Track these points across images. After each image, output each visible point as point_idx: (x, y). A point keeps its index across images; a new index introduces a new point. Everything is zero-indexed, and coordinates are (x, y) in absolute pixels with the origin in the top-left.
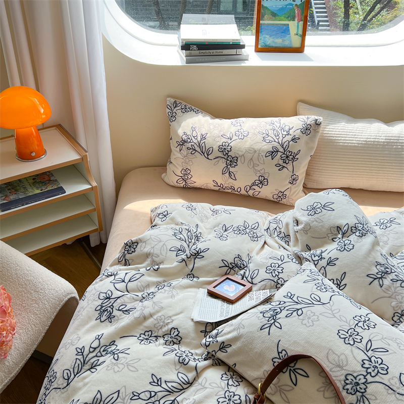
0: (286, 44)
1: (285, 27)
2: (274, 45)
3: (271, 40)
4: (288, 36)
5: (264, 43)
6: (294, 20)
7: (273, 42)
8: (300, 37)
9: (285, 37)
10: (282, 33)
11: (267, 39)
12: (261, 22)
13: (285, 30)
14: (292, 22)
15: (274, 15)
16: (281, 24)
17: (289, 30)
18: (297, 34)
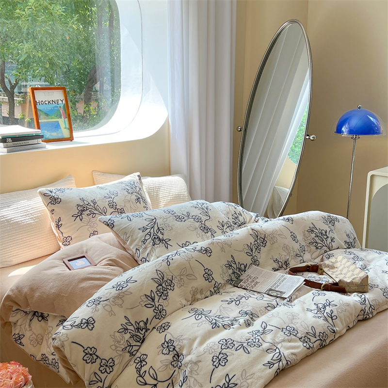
0: (60, 136)
1: (56, 124)
2: (51, 138)
3: (49, 134)
4: (60, 130)
5: (44, 137)
6: (61, 118)
7: (51, 135)
8: (68, 130)
9: (58, 130)
10: (55, 128)
12: (40, 121)
13: (57, 126)
14: (60, 119)
15: (47, 115)
16: (53, 122)
17: (59, 126)
18: (66, 128)
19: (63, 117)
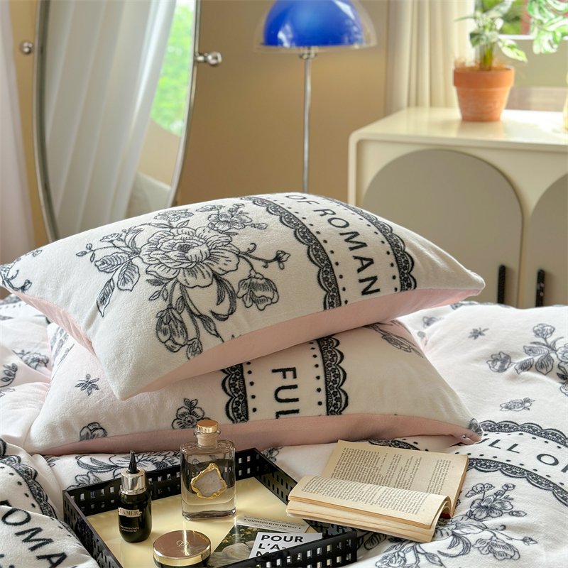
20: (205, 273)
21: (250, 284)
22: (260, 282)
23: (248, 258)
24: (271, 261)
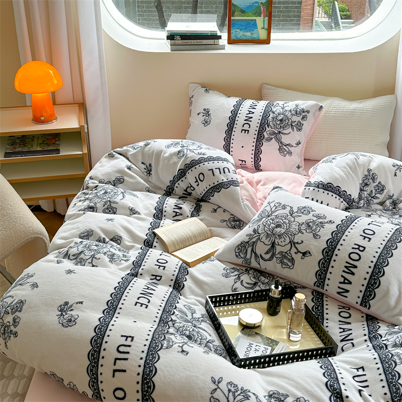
4: (256, 30)
5: (236, 36)
6: (261, 16)
7: (243, 35)
8: (266, 31)
9: (253, 30)
11: (238, 33)
12: (232, 18)
14: (258, 17)
15: (243, 12)
16: (249, 20)
17: (256, 25)
18: (263, 28)
19: (262, 16)
20: (271, 240)
21: (284, 255)
22: (288, 257)
23: (293, 245)
24: (300, 252)
